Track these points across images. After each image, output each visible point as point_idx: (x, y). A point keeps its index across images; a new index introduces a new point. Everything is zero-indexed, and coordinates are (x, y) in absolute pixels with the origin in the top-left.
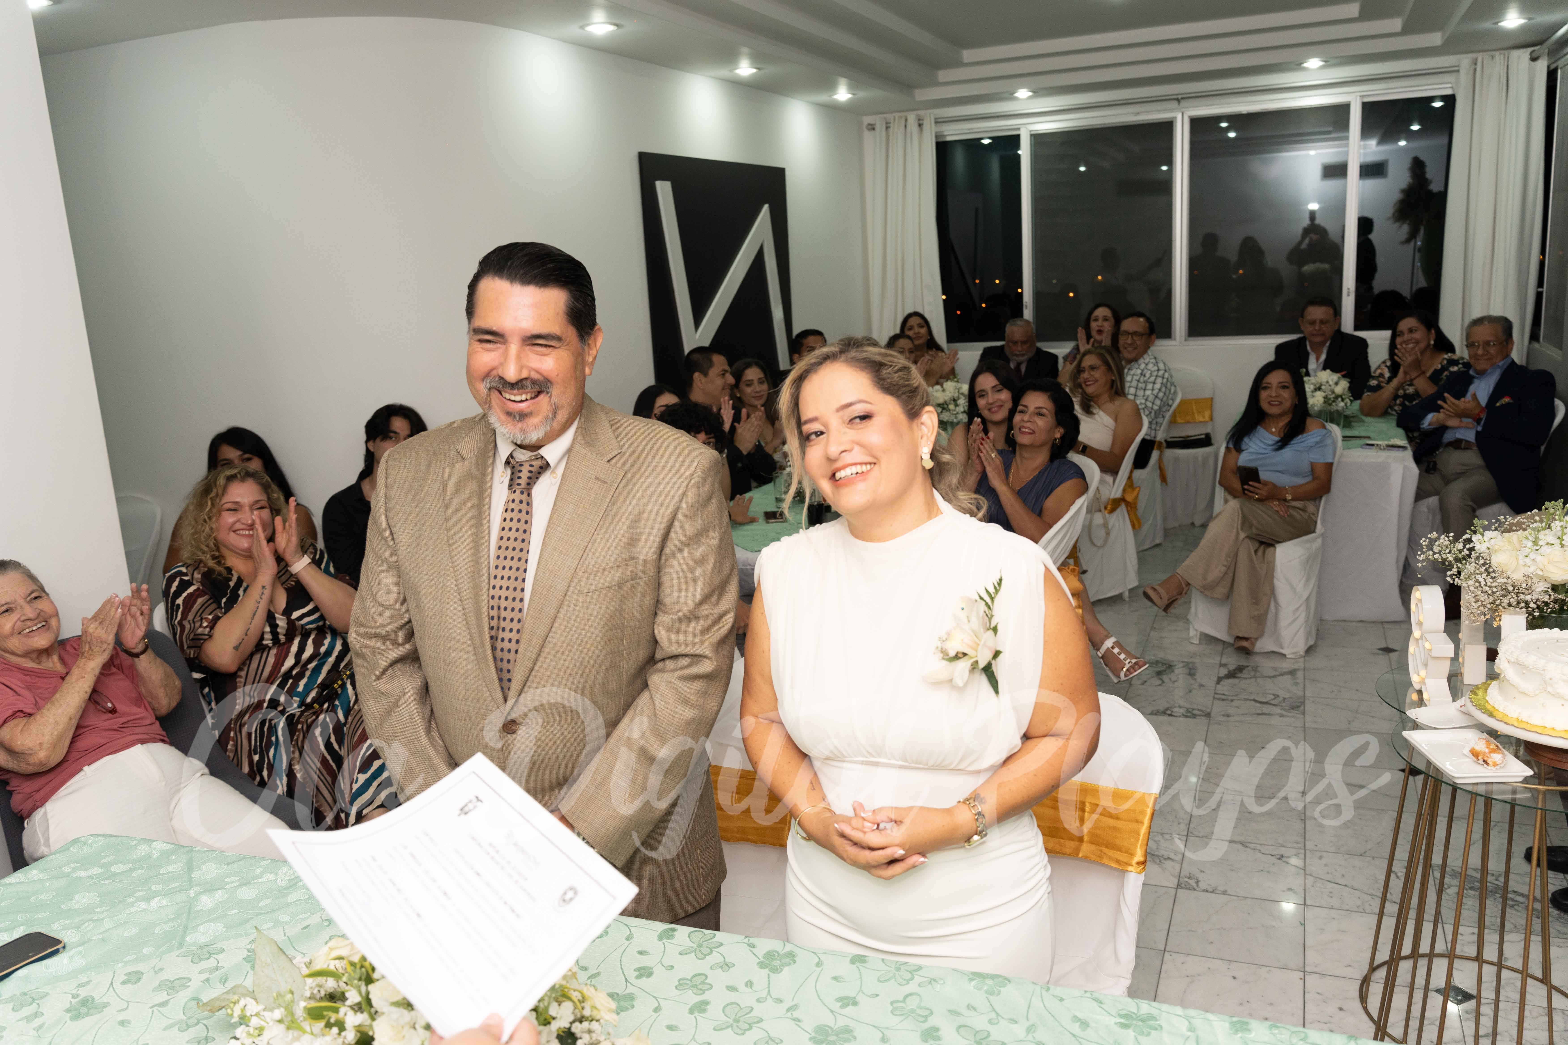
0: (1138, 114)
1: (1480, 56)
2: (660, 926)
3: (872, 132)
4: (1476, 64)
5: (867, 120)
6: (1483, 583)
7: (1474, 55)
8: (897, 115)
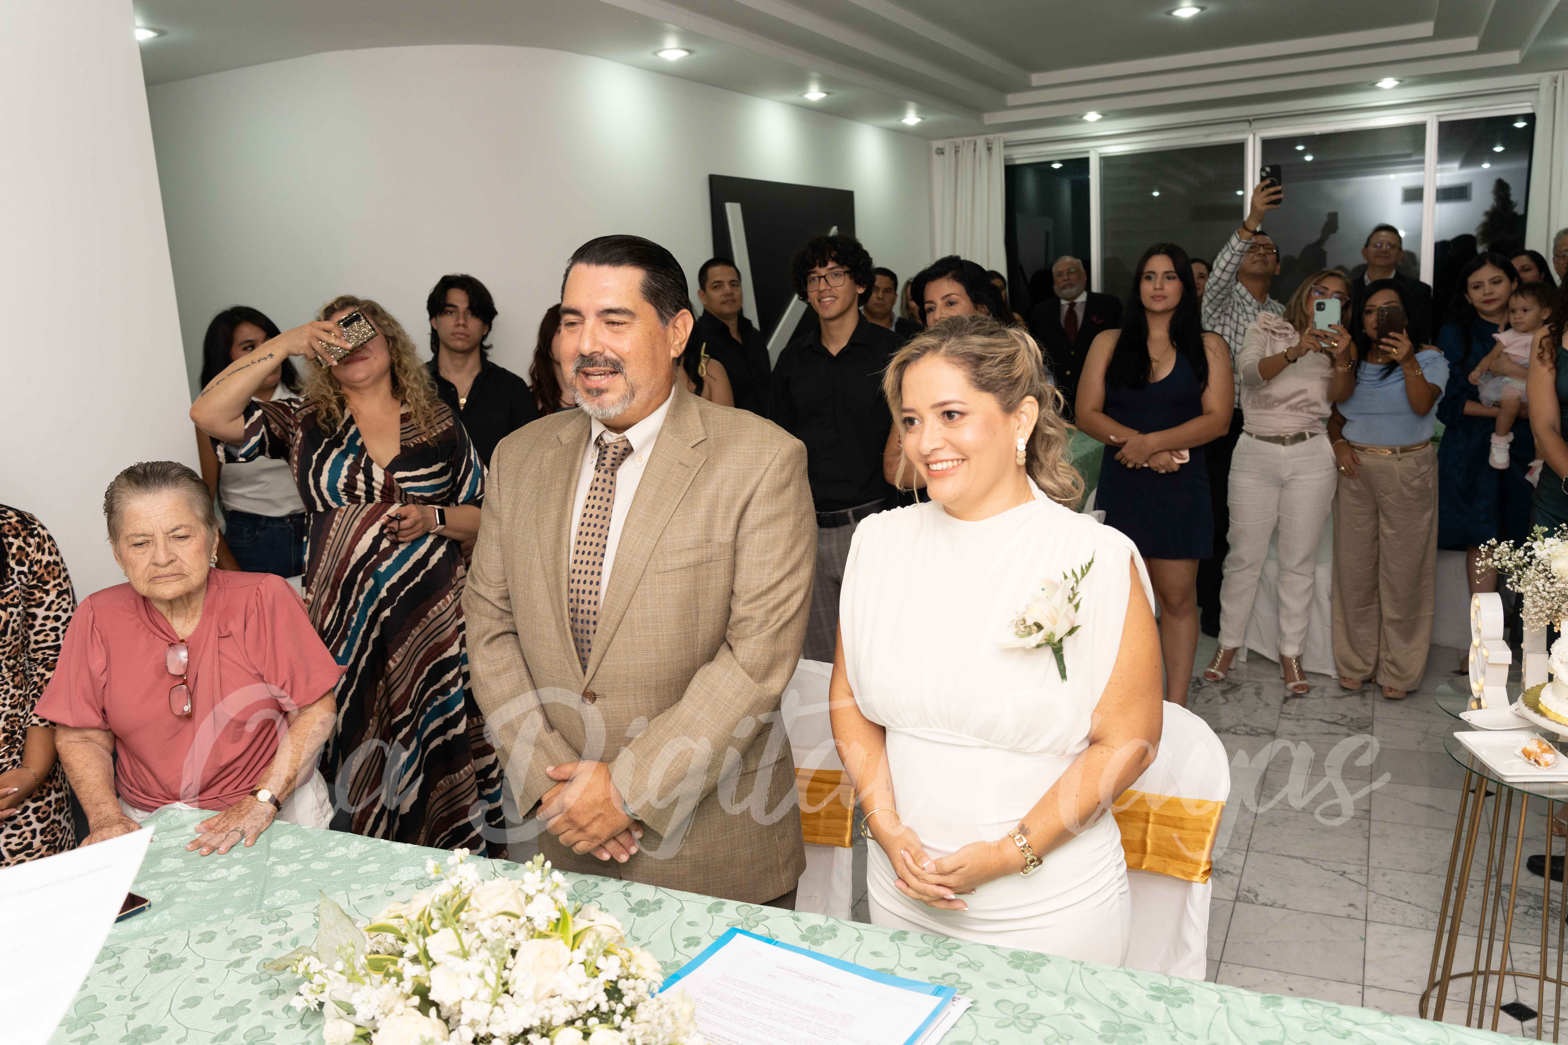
0: (1208, 136)
1: (1560, 74)
2: (710, 900)
3: (941, 157)
4: (1556, 82)
6: (1541, 588)
7: (1555, 73)
8: (966, 139)
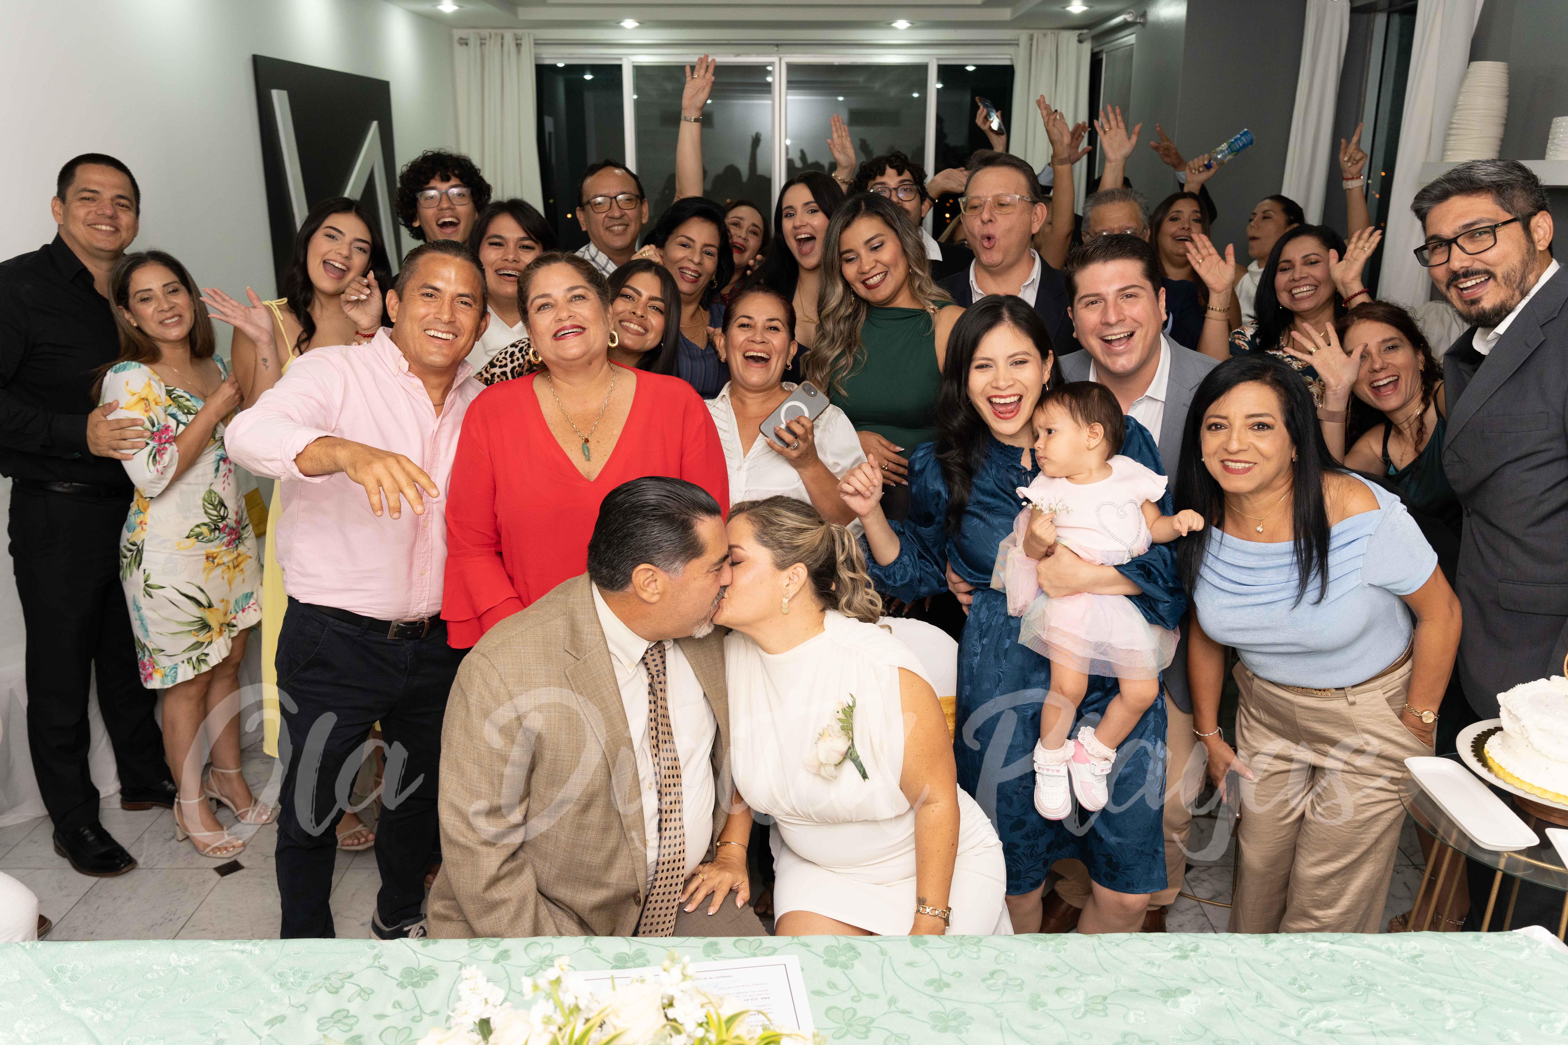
0: (738, 55)
1: (1036, 34)
3: (465, 47)
4: (1032, 40)
5: (458, 34)
7: (1031, 31)
8: (493, 31)
